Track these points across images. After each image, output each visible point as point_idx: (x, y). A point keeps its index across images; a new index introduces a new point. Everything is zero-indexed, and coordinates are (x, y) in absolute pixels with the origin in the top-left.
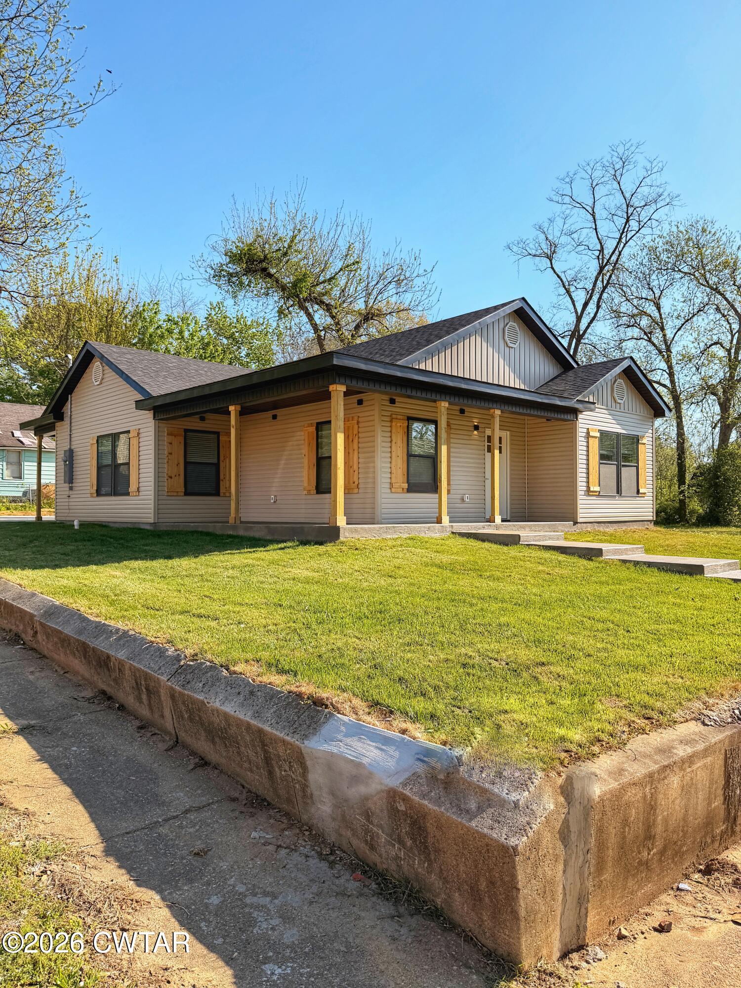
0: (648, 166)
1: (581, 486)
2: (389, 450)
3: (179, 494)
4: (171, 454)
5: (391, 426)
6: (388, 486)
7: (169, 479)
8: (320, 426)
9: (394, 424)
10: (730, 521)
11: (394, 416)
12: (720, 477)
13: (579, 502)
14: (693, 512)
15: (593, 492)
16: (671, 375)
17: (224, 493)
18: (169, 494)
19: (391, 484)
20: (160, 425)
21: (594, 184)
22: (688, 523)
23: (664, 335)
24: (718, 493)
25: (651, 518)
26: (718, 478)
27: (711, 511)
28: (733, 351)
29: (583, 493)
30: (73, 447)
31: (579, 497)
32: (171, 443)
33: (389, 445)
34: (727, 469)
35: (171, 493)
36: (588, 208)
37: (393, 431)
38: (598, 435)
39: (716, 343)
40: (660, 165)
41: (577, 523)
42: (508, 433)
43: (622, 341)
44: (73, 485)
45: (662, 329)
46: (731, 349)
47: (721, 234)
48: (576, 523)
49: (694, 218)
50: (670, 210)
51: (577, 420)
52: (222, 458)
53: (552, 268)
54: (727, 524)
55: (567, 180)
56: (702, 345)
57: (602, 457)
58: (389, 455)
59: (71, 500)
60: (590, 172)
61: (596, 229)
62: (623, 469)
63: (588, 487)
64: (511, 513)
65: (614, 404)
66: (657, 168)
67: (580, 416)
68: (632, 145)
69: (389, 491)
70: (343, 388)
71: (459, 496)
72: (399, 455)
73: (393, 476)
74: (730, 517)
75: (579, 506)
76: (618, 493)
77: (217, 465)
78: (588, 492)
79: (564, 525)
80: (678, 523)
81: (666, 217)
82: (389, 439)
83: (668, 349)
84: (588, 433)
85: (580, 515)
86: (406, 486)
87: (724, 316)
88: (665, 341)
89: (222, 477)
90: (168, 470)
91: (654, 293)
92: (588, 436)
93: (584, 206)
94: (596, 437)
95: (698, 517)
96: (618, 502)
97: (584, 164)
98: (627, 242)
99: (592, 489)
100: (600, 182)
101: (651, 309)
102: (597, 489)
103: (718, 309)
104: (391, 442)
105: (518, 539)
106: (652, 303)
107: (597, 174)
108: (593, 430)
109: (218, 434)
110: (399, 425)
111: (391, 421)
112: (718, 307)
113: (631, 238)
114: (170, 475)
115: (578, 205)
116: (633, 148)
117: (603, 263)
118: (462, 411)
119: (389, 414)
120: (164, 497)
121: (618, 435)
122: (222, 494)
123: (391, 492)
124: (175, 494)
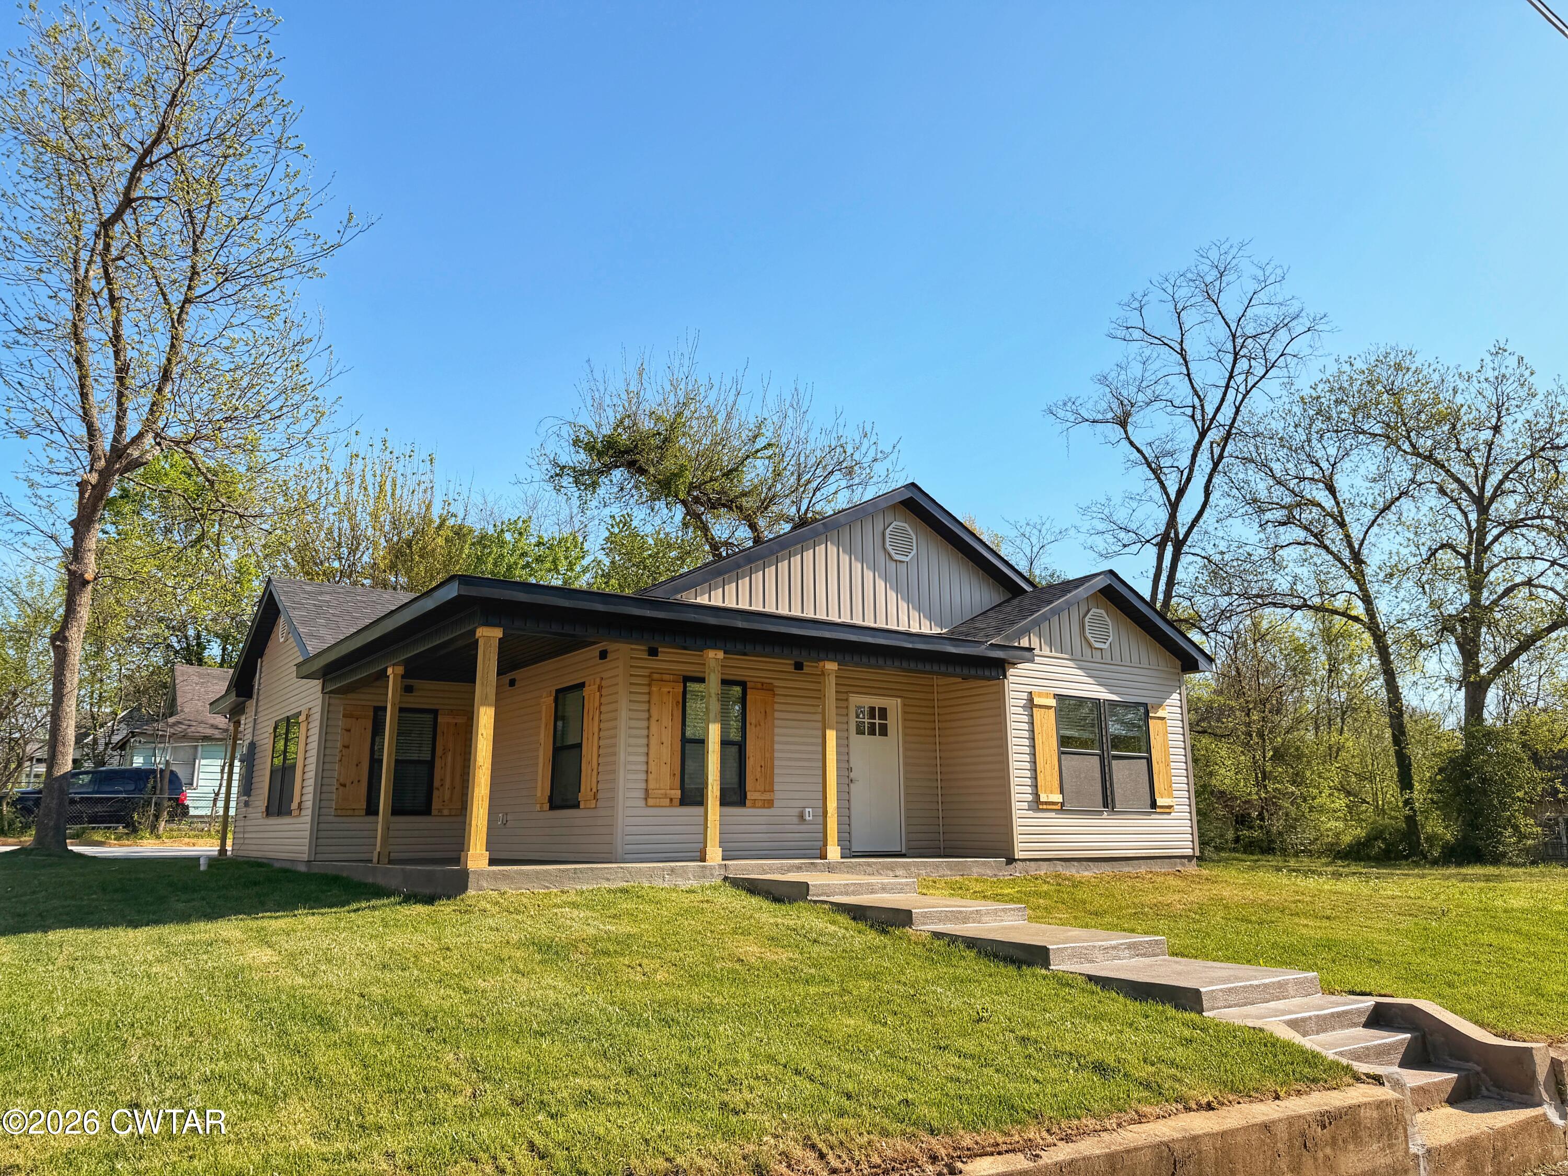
0: (1260, 273)
1: (1020, 792)
2: (645, 732)
3: (357, 813)
4: (347, 747)
5: (649, 693)
6: (641, 794)
7: (341, 788)
8: (560, 696)
9: (654, 689)
10: (1504, 855)
11: (655, 676)
12: (1472, 775)
13: (1016, 822)
14: (1431, 839)
15: (1046, 803)
16: (1367, 600)
17: (440, 811)
18: (339, 812)
19: (647, 790)
20: (332, 701)
21: (1180, 306)
22: (1425, 857)
23: (1348, 536)
24: (1473, 805)
25: (1189, 852)
26: (1469, 776)
27: (1464, 838)
28: (1473, 557)
29: (1025, 805)
30: (256, 739)
31: (1016, 813)
32: (349, 731)
33: (645, 724)
34: (1484, 761)
35: (343, 811)
36: (1172, 344)
37: (652, 702)
38: (1053, 702)
39: (1442, 546)
40: (1279, 271)
41: (1016, 860)
42: (899, 700)
43: (1275, 548)
44: (252, 798)
45: (1342, 524)
46: (1469, 553)
47: (1431, 371)
48: (1011, 860)
49: (1382, 349)
50: (1313, 339)
51: (1005, 677)
52: (439, 751)
53: (1128, 438)
54: (1496, 859)
55: (1136, 304)
56: (1424, 551)
57: (1064, 741)
58: (644, 741)
59: (248, 823)
60: (1170, 291)
61: (1188, 375)
62: (1114, 762)
63: (1036, 795)
64: (908, 841)
65: (1087, 651)
66: (1273, 276)
67: (1011, 671)
68: (1231, 247)
69: (642, 803)
70: (498, 633)
71: (796, 812)
72: (664, 740)
73: (651, 776)
74: (1501, 849)
75: (1017, 830)
76: (1105, 805)
77: (431, 764)
78: (1037, 804)
79: (984, 863)
80: (1406, 858)
81: (1310, 351)
82: (646, 715)
83: (1357, 558)
84: (1031, 700)
85: (1018, 846)
86: (677, 793)
87: (1453, 500)
88: (1350, 545)
89: (436, 783)
90: (340, 774)
91: (1321, 469)
92: (1030, 704)
93: (1166, 341)
94: (1049, 707)
95: (1443, 847)
96: (1107, 822)
97: (1161, 280)
98: (1248, 392)
99: (1043, 798)
100: (1189, 303)
101: (1322, 496)
102: (1058, 798)
103: (1442, 491)
104: (649, 719)
105: (805, 892)
106: (1321, 485)
107: (1182, 293)
108: (1040, 695)
109: (435, 712)
110: (665, 690)
111: (650, 685)
112: (1442, 487)
113: (1254, 386)
114: (341, 781)
115: (1156, 341)
116: (1233, 251)
117: (1203, 425)
118: (799, 666)
119: (646, 672)
120: (331, 818)
121: (1097, 702)
122: (434, 812)
123: (647, 805)
124: (349, 813)
